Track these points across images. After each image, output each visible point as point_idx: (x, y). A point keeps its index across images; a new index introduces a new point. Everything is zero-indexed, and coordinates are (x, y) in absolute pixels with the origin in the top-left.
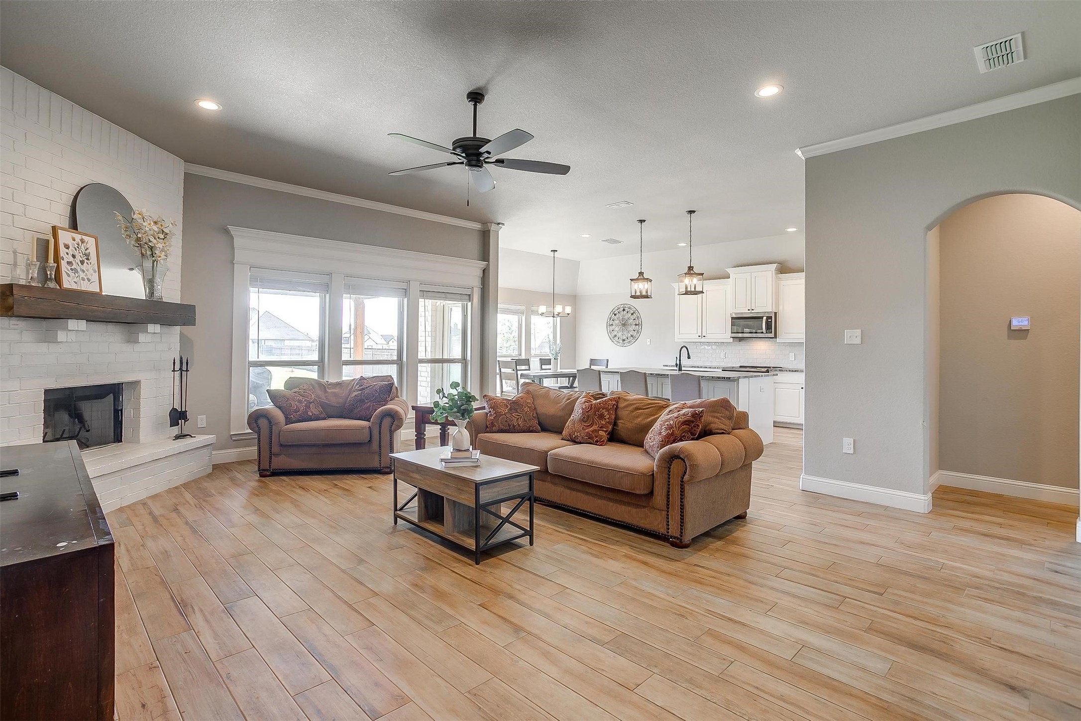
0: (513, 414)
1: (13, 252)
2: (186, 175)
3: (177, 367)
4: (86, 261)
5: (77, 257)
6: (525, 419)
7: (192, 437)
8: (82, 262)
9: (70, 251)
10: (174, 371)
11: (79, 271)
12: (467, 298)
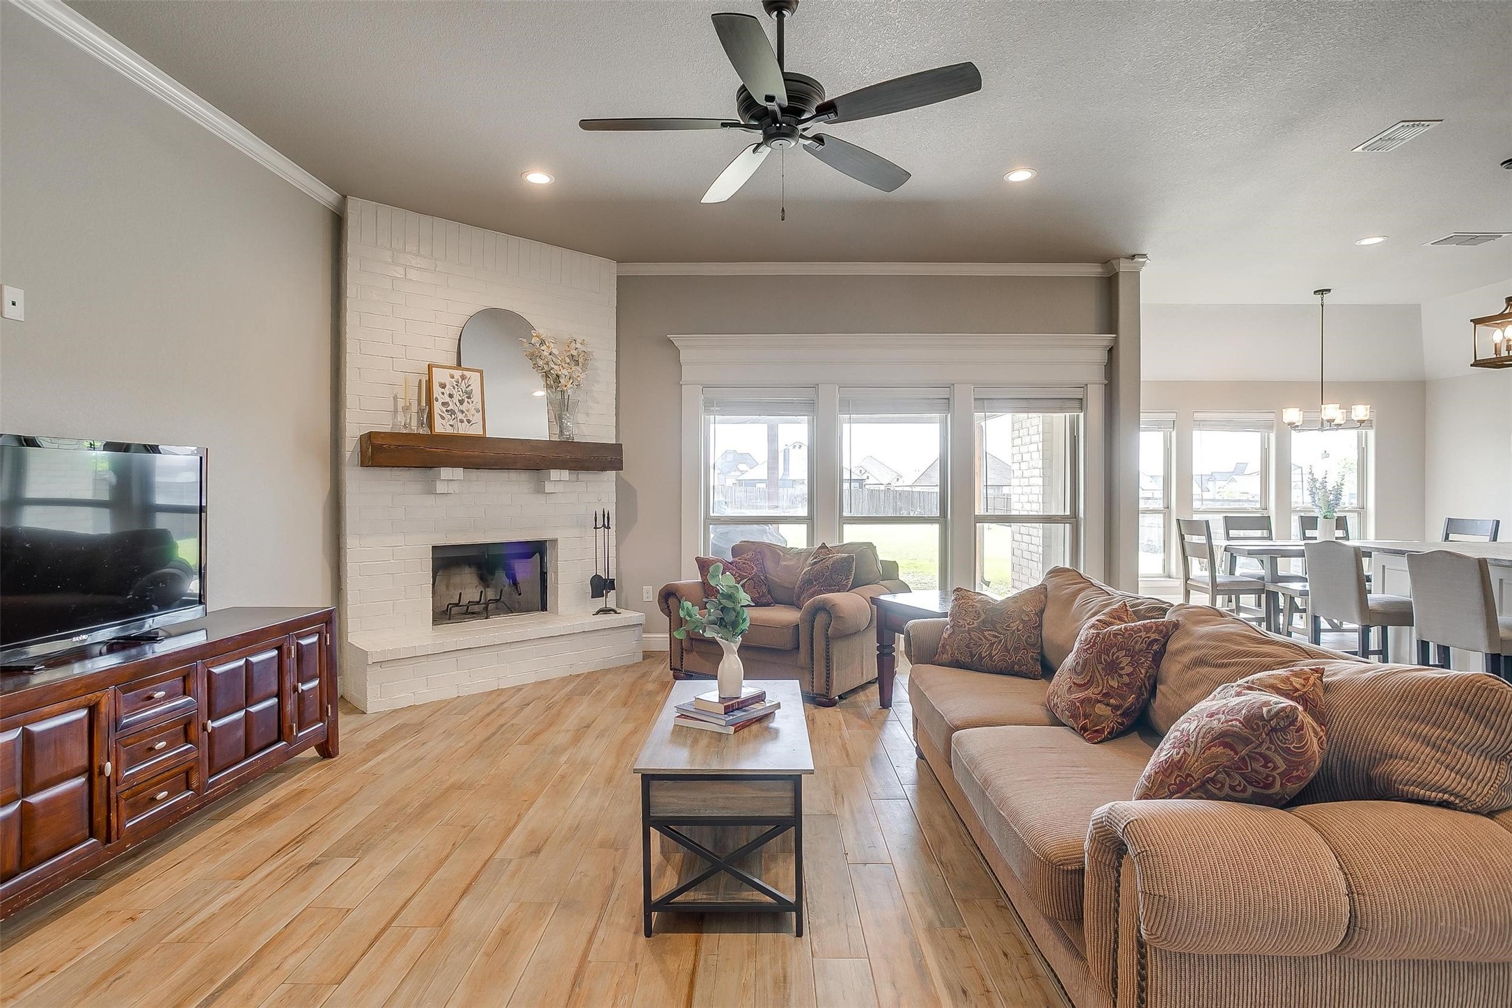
0: (986, 633)
1: (394, 398)
2: (620, 279)
3: (600, 524)
4: (466, 399)
5: (455, 397)
6: (1006, 647)
7: (616, 613)
8: (461, 402)
9: (447, 391)
10: (596, 528)
11: (456, 411)
12: (1076, 404)
